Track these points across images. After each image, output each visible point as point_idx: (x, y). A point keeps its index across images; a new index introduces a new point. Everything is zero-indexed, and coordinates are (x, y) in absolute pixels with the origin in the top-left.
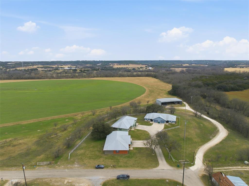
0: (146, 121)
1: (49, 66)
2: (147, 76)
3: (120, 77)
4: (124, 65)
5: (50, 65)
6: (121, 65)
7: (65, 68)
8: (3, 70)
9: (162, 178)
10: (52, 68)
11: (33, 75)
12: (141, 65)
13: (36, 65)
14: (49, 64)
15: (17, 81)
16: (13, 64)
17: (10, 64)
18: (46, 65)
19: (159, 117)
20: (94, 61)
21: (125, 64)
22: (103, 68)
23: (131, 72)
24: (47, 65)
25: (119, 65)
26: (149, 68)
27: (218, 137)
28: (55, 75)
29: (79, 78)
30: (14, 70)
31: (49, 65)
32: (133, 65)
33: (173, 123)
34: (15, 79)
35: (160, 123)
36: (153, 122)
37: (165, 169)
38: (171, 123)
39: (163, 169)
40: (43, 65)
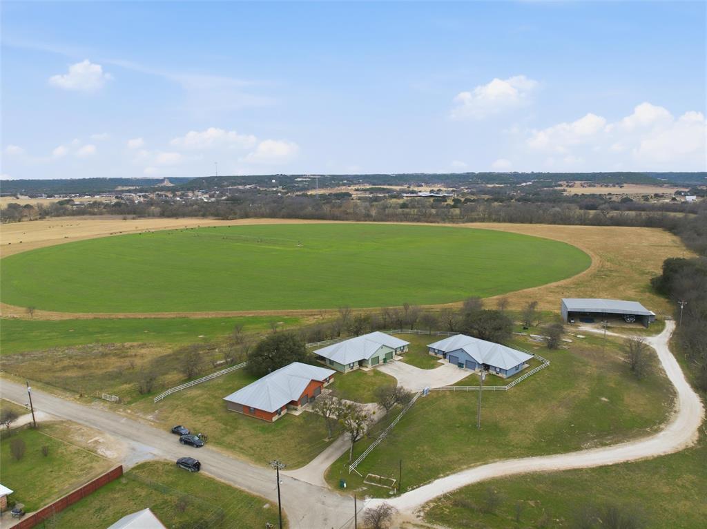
0: (433, 354)
1: (388, 187)
2: (649, 223)
3: (554, 223)
4: (607, 186)
5: (391, 185)
6: (595, 186)
7: (420, 194)
8: (279, 194)
9: (262, 496)
10: (389, 191)
11: (326, 209)
12: (667, 187)
13: (356, 184)
14: (389, 181)
15: (282, 223)
16: (305, 181)
17: (300, 181)
18: (380, 185)
19: (461, 350)
20: (516, 175)
21: (611, 185)
22: (530, 194)
23: (602, 209)
24: (384, 185)
25: (589, 186)
26: (687, 197)
27: (618, 450)
28: (374, 212)
29: (431, 222)
30: (300, 195)
31: (389, 185)
32: (638, 186)
33: (500, 375)
34: (283, 217)
35: (465, 366)
36: (445, 362)
37: (302, 480)
38: (494, 373)
39: (295, 479)
40: (374, 185)
